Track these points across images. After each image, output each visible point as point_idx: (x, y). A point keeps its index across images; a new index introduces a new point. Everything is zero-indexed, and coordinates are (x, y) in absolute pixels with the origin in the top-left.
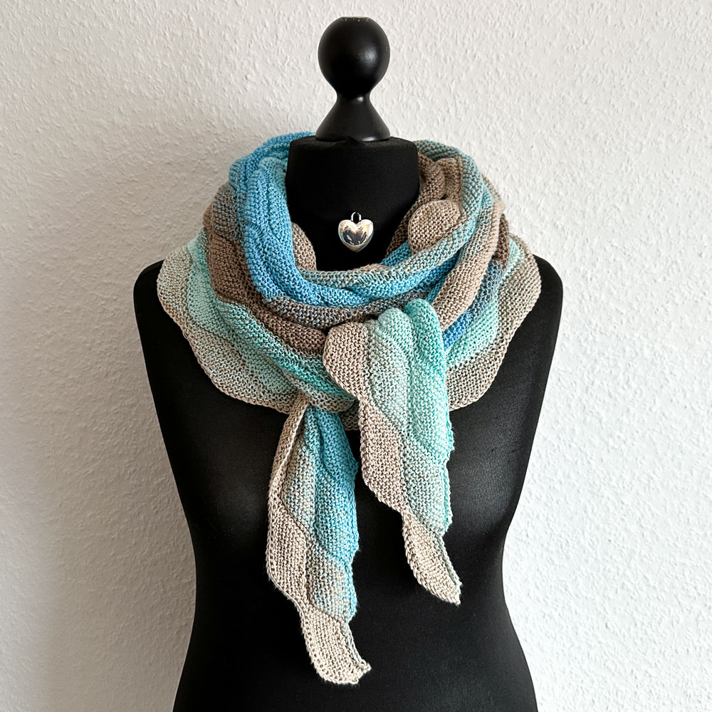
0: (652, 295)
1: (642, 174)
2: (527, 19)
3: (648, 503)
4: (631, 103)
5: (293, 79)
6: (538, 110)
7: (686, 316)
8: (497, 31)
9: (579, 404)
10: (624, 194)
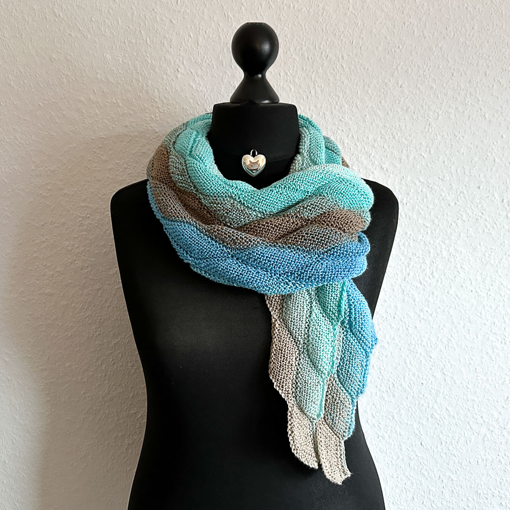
0: (447, 214)
1: (439, 134)
2: (362, 32)
3: (447, 357)
4: (431, 87)
5: (208, 71)
6: (369, 92)
7: (471, 229)
8: (342, 40)
9: (400, 289)
10: (427, 147)
